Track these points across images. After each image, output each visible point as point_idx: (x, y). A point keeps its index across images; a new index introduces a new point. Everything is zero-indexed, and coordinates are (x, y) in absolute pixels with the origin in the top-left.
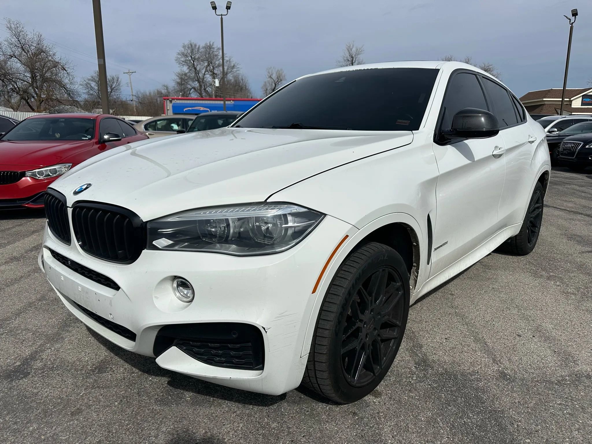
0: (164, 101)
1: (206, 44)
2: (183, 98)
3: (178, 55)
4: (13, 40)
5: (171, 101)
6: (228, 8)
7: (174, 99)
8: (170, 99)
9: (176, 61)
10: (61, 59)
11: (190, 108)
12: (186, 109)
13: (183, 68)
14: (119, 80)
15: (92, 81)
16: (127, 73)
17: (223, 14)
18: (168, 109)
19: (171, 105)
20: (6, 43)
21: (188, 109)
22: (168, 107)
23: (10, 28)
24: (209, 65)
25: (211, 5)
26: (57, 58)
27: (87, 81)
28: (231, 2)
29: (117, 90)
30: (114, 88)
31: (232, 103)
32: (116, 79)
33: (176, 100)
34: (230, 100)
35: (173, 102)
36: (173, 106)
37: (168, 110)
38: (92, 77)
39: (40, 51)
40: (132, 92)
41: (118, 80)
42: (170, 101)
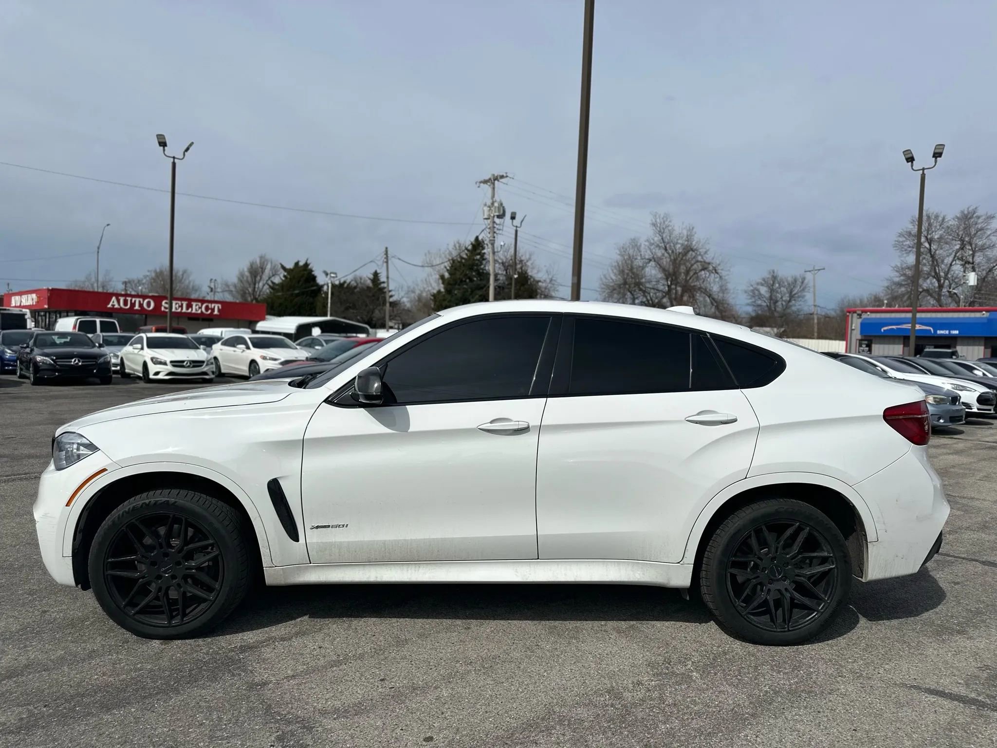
0: (848, 316)
1: (962, 212)
2: (889, 308)
3: (899, 236)
4: (656, 239)
5: (860, 315)
6: (937, 155)
7: (866, 312)
8: (859, 312)
9: (896, 247)
10: (713, 259)
11: (894, 327)
12: (885, 328)
13: (907, 258)
14: (806, 281)
15: (762, 285)
16: (810, 271)
17: (925, 167)
18: (853, 328)
19: (860, 321)
20: (647, 243)
21: (890, 327)
22: (854, 325)
23: (654, 225)
24: (962, 248)
25: (905, 155)
26: (708, 258)
27: (754, 286)
28: (944, 145)
29: (799, 297)
30: (795, 294)
31: (985, 316)
32: (800, 280)
33: (869, 313)
34: (980, 311)
35: (864, 316)
36: (862, 324)
37: (854, 330)
38: (764, 280)
39: (688, 249)
40: (815, 300)
41: (802, 282)
42: (858, 315)
